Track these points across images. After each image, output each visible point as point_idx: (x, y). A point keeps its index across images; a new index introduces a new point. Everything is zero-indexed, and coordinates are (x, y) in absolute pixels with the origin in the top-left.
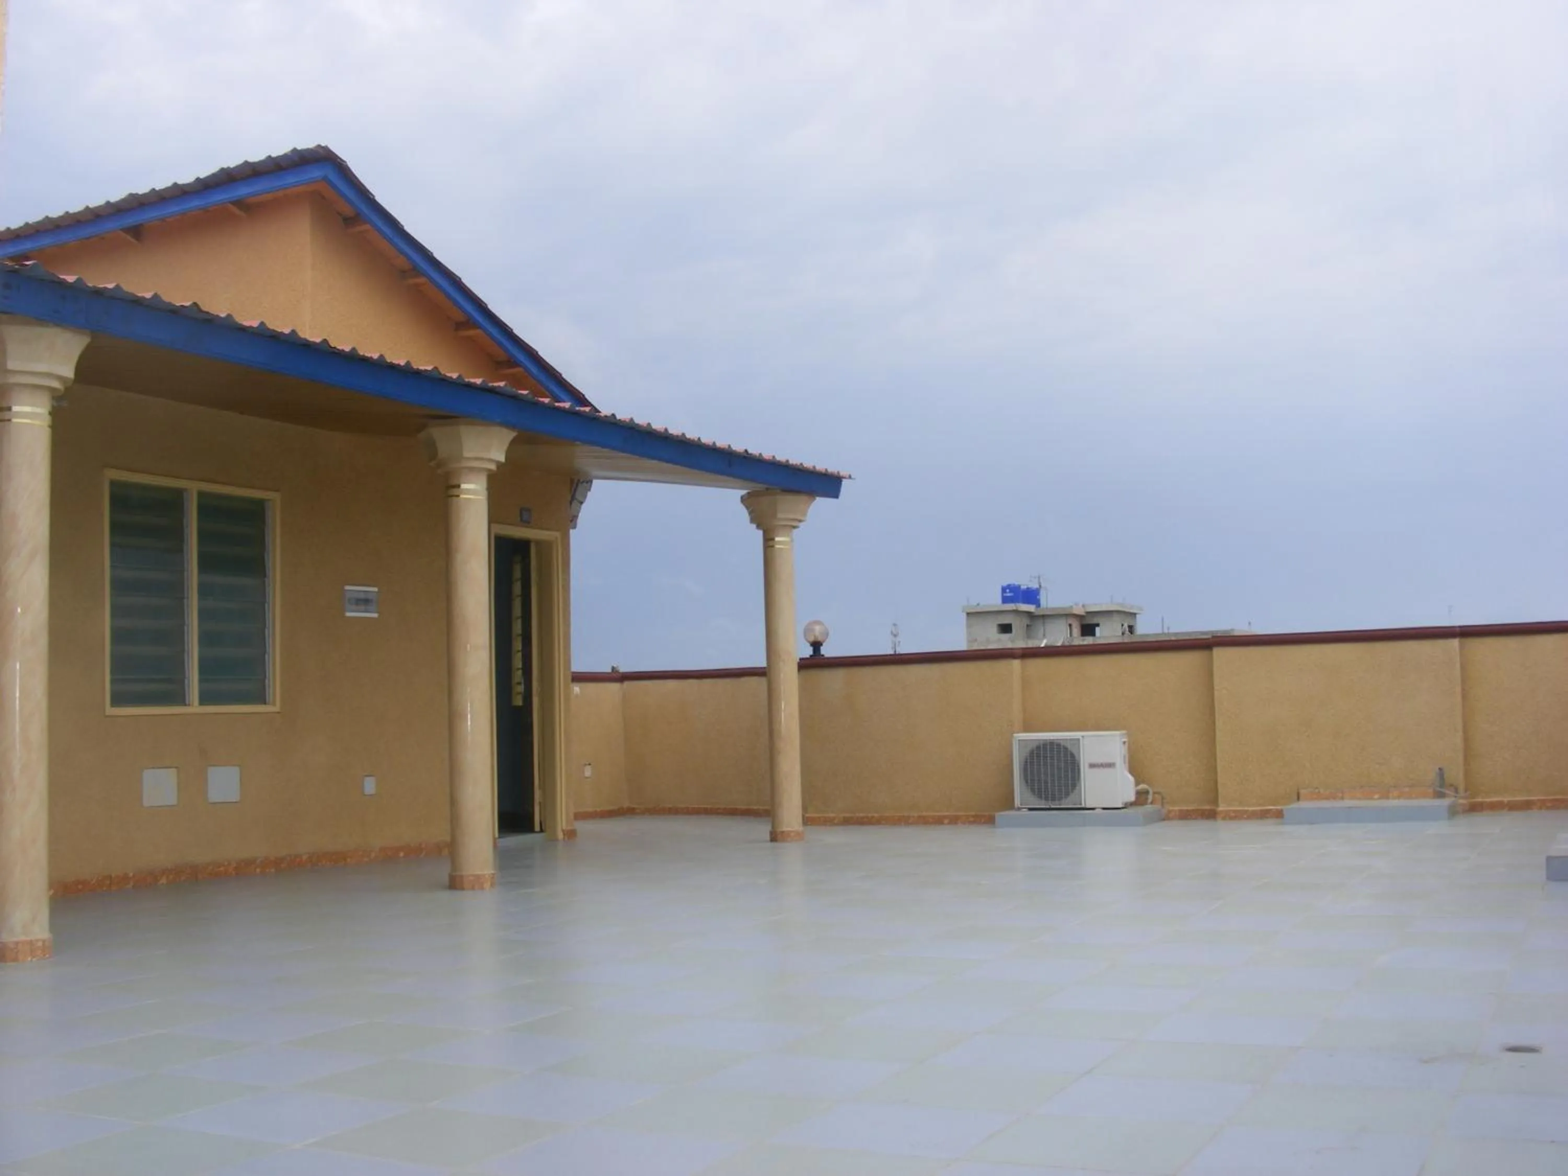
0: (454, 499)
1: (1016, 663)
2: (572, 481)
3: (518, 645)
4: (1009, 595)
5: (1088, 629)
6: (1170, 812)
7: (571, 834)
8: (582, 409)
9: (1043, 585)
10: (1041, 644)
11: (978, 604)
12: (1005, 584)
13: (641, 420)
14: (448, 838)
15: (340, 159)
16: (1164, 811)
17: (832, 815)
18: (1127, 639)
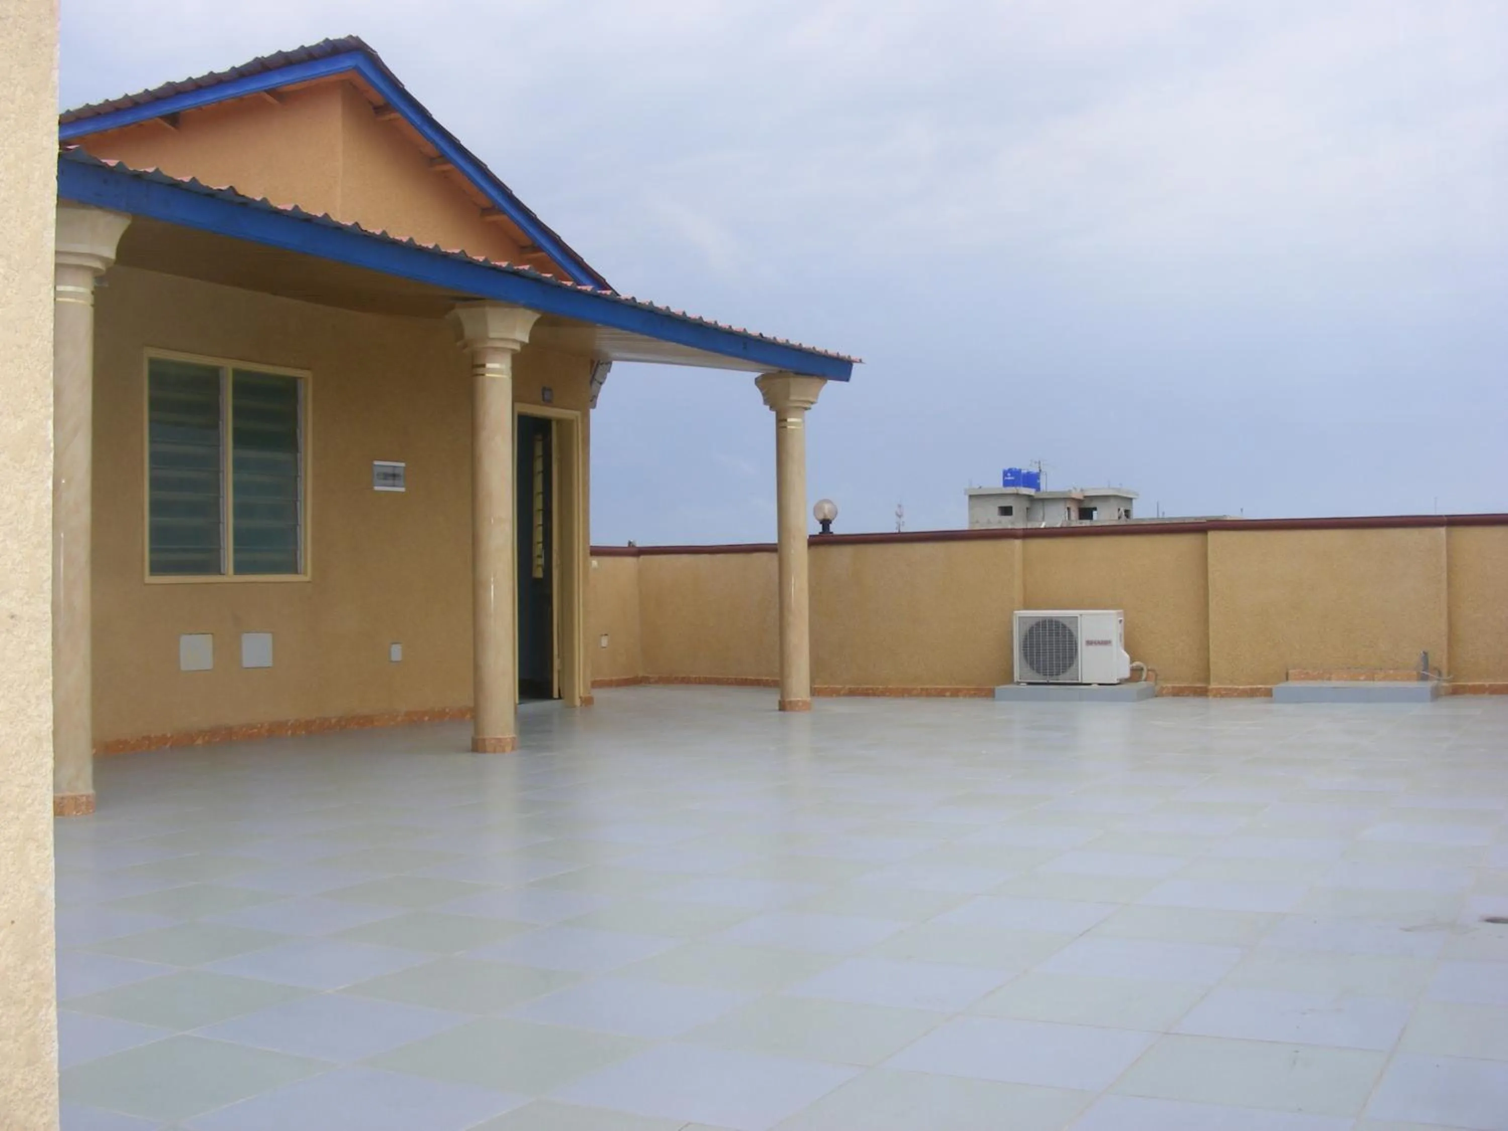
0: (481, 377)
1: (1018, 543)
2: (592, 362)
3: (539, 520)
4: (1009, 478)
5: (1086, 513)
6: (1163, 688)
7: (588, 701)
8: (604, 292)
9: (1043, 470)
10: (1041, 525)
11: (980, 487)
12: (1007, 468)
13: (660, 304)
14: (471, 704)
15: (372, 49)
16: (1157, 688)
17: (839, 686)
18: (1123, 521)
